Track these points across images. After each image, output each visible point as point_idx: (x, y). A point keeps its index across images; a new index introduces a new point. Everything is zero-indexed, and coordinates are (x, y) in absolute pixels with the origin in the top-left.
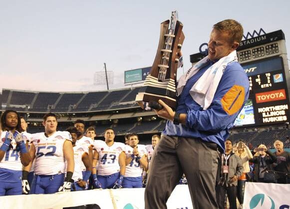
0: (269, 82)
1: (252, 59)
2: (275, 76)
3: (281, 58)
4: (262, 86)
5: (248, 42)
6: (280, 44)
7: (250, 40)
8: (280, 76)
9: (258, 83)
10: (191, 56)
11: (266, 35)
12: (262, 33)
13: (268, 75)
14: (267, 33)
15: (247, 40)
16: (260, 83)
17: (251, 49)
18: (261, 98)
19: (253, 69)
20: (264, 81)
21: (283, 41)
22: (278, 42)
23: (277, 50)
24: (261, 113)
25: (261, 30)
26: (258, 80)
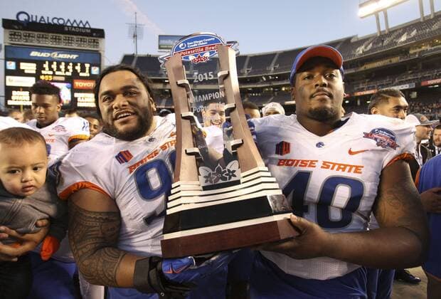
0: (87, 71)
1: (74, 46)
2: (93, 68)
3: (100, 54)
4: (81, 74)
5: (73, 29)
6: (101, 41)
7: (75, 27)
8: (97, 69)
9: (77, 71)
11: (90, 28)
12: (87, 26)
13: (87, 66)
15: (72, 27)
16: (79, 71)
17: (75, 37)
18: (78, 84)
19: (75, 56)
20: (83, 70)
21: (103, 40)
22: (100, 39)
23: (97, 46)
24: (77, 98)
25: (87, 22)
26: (78, 68)
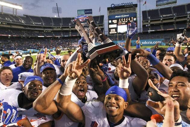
1: (128, 12)
2: (134, 18)
3: (136, 13)
4: (130, 21)
5: (127, 6)
8: (136, 19)
10: (108, 8)
11: (133, 5)
12: (132, 4)
13: (132, 18)
14: (133, 4)
15: (127, 5)
17: (128, 9)
19: (128, 15)
20: (131, 20)
22: (136, 8)
26: (129, 19)
